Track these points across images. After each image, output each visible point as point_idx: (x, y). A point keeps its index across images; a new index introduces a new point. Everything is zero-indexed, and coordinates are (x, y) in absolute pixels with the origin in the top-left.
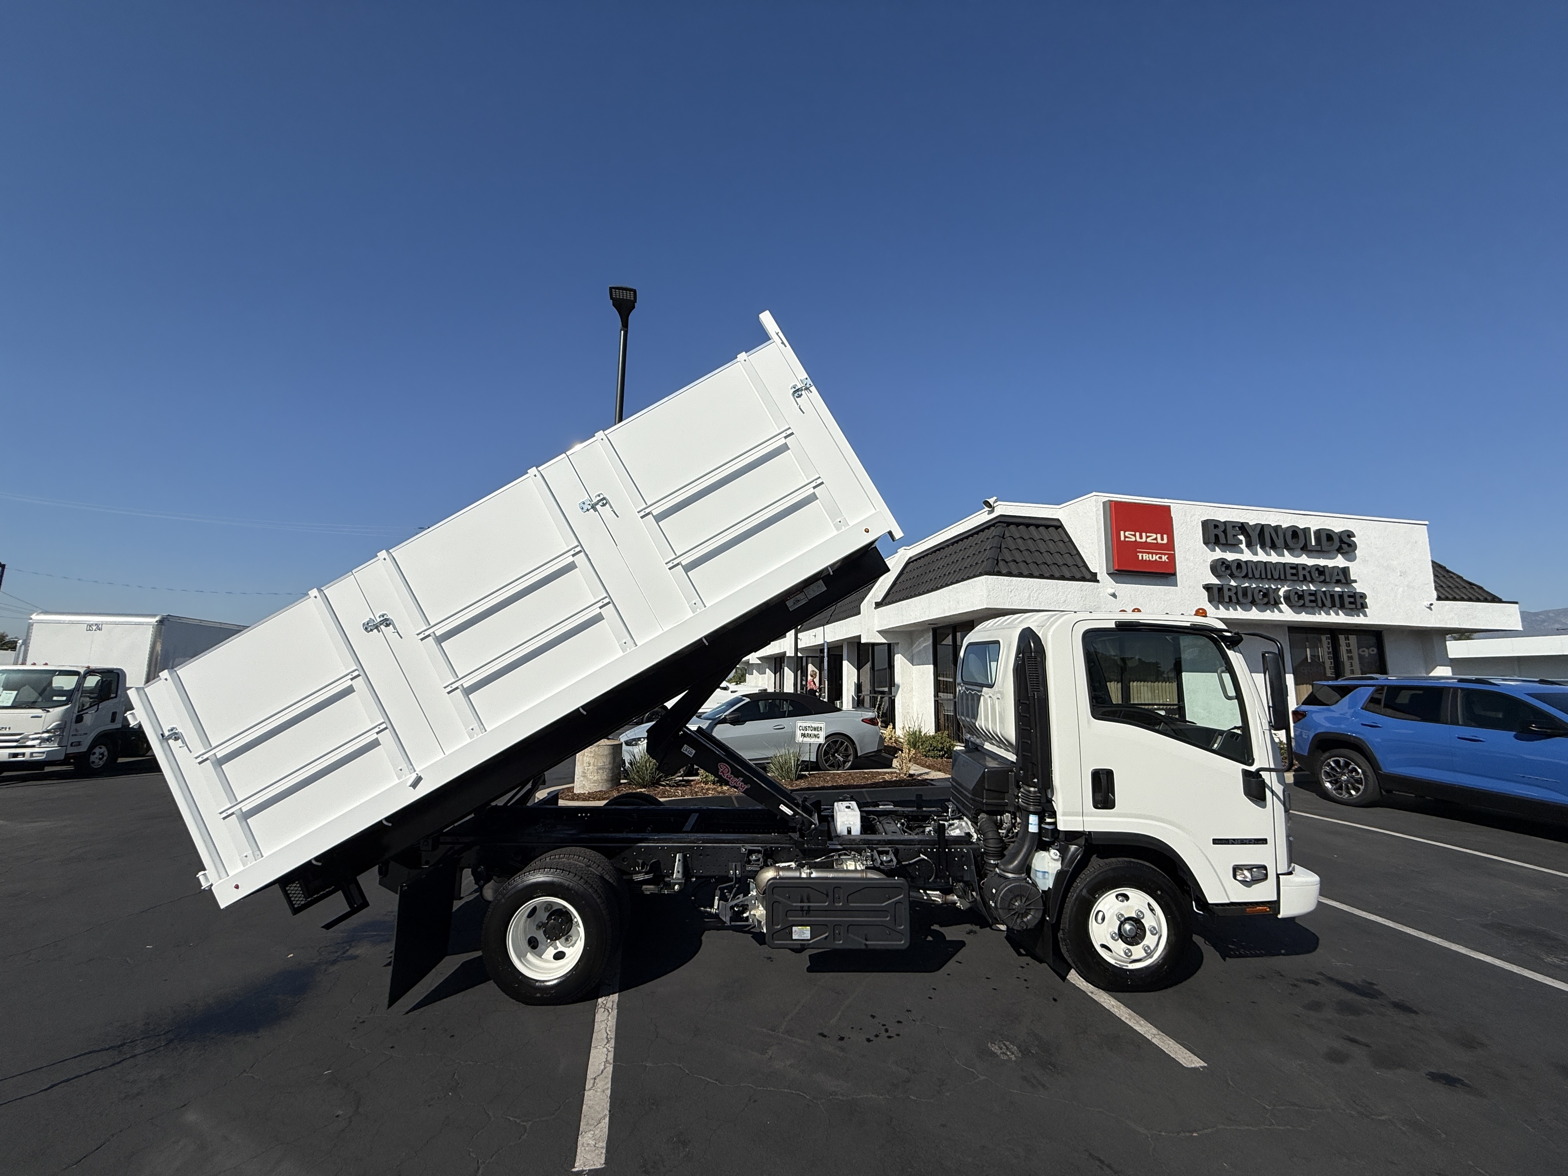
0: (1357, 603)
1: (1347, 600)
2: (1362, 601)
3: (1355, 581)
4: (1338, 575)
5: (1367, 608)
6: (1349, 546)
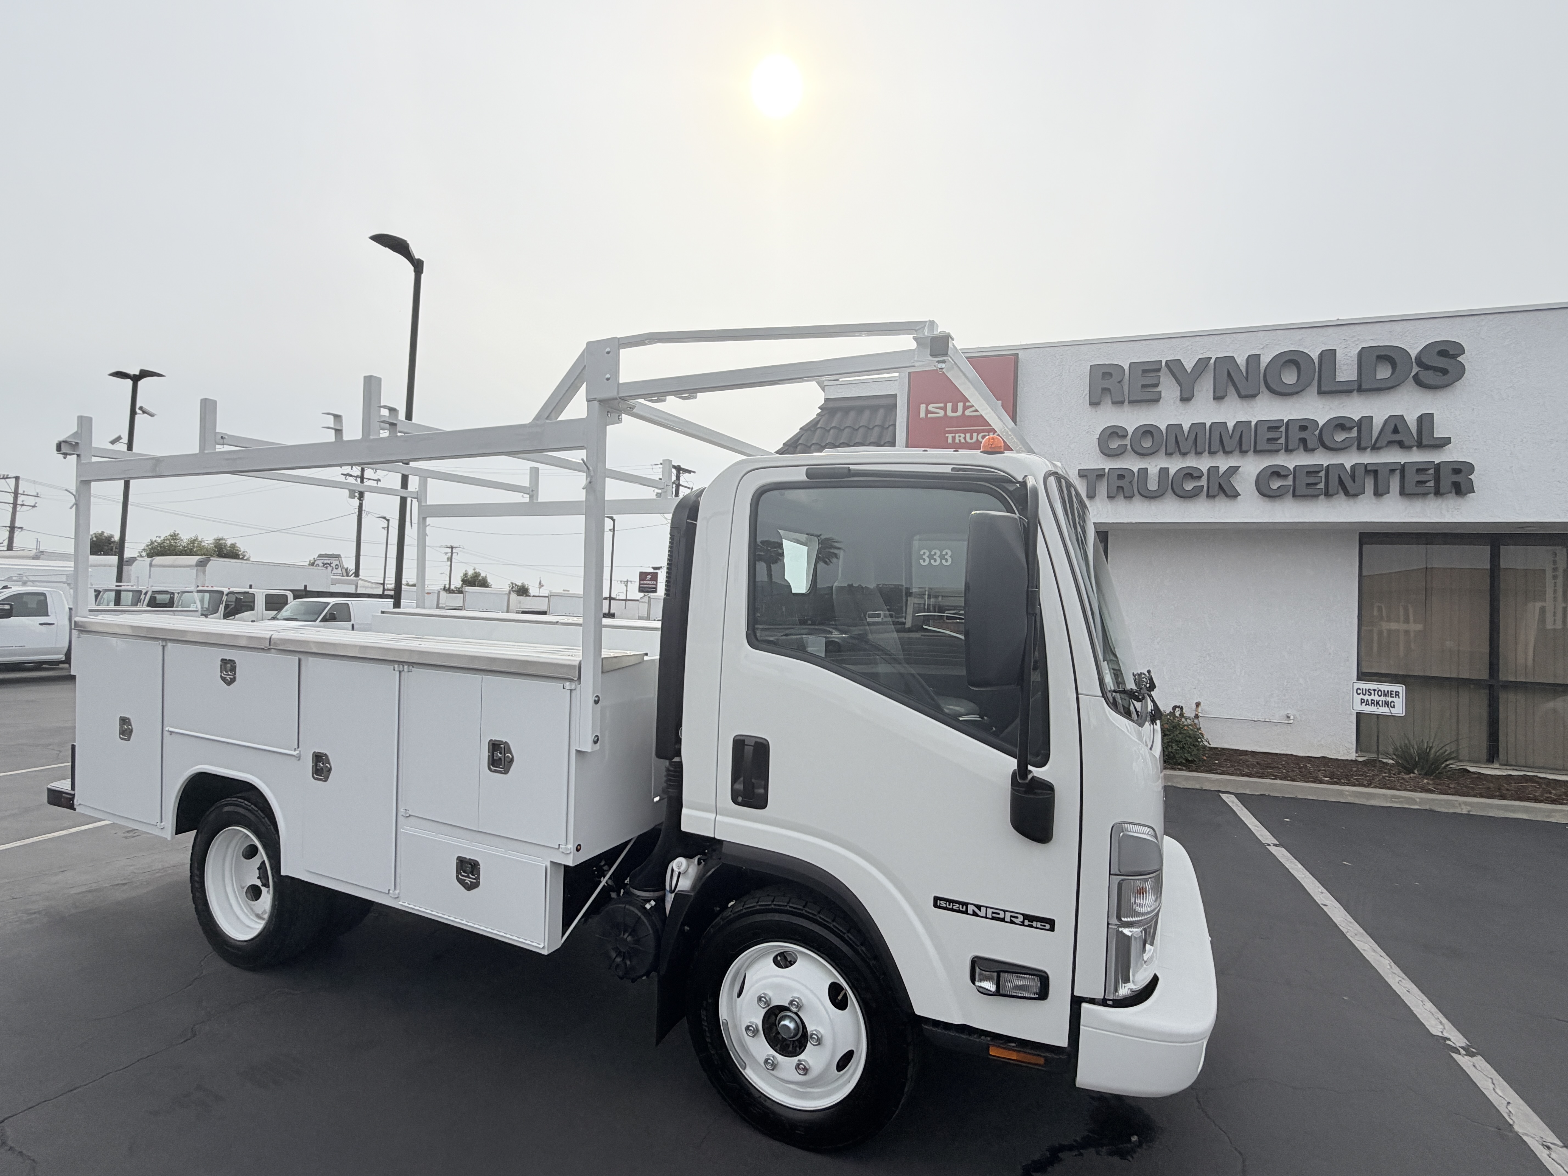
1: (1413, 478)
2: (1457, 478)
3: (1448, 441)
4: (1396, 431)
5: (1474, 492)
6: (1444, 372)
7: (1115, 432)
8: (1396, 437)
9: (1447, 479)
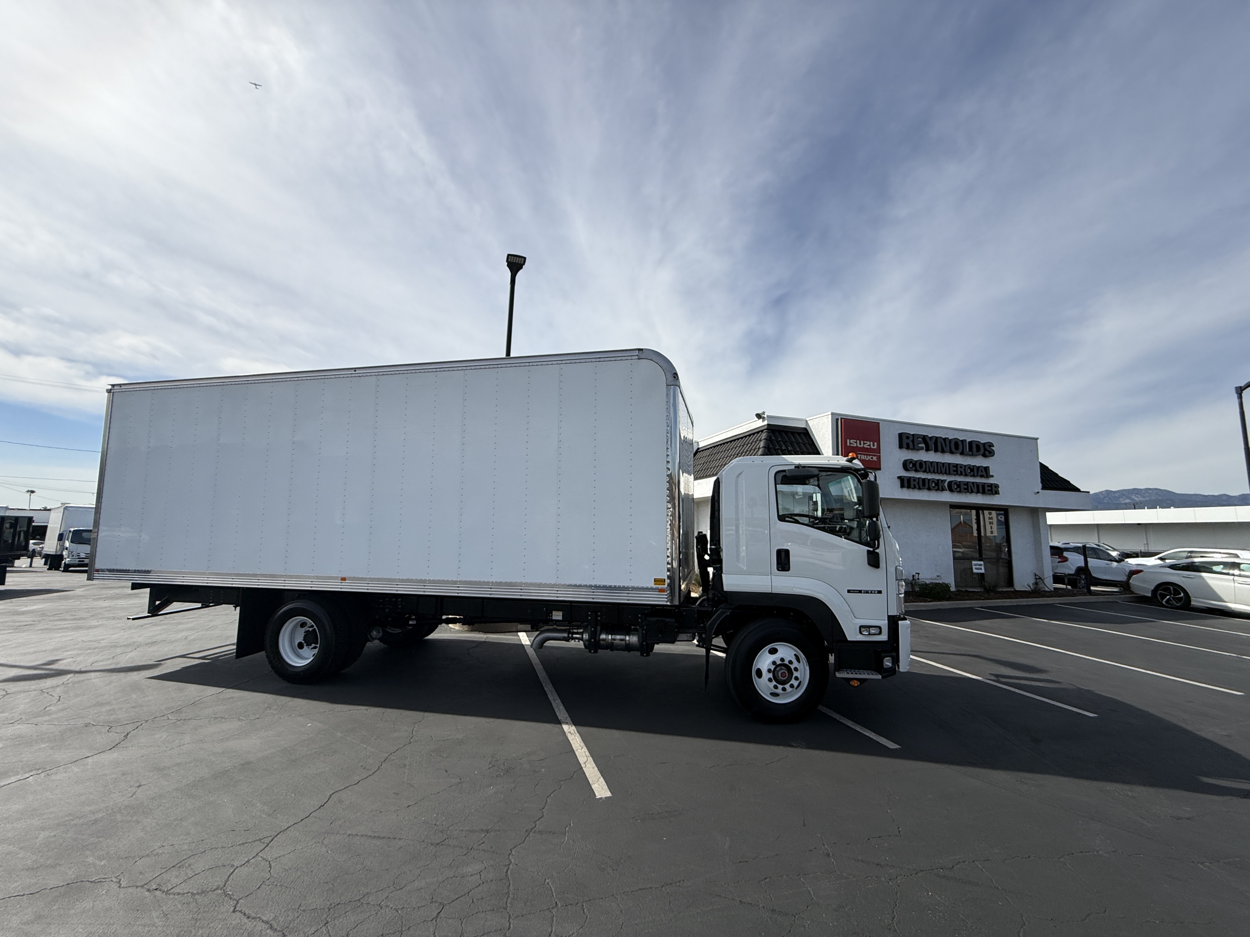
0: (993, 491)
1: (985, 488)
2: (996, 489)
3: (993, 476)
4: (982, 471)
5: (999, 494)
7: (906, 461)
8: (982, 474)
9: (991, 489)
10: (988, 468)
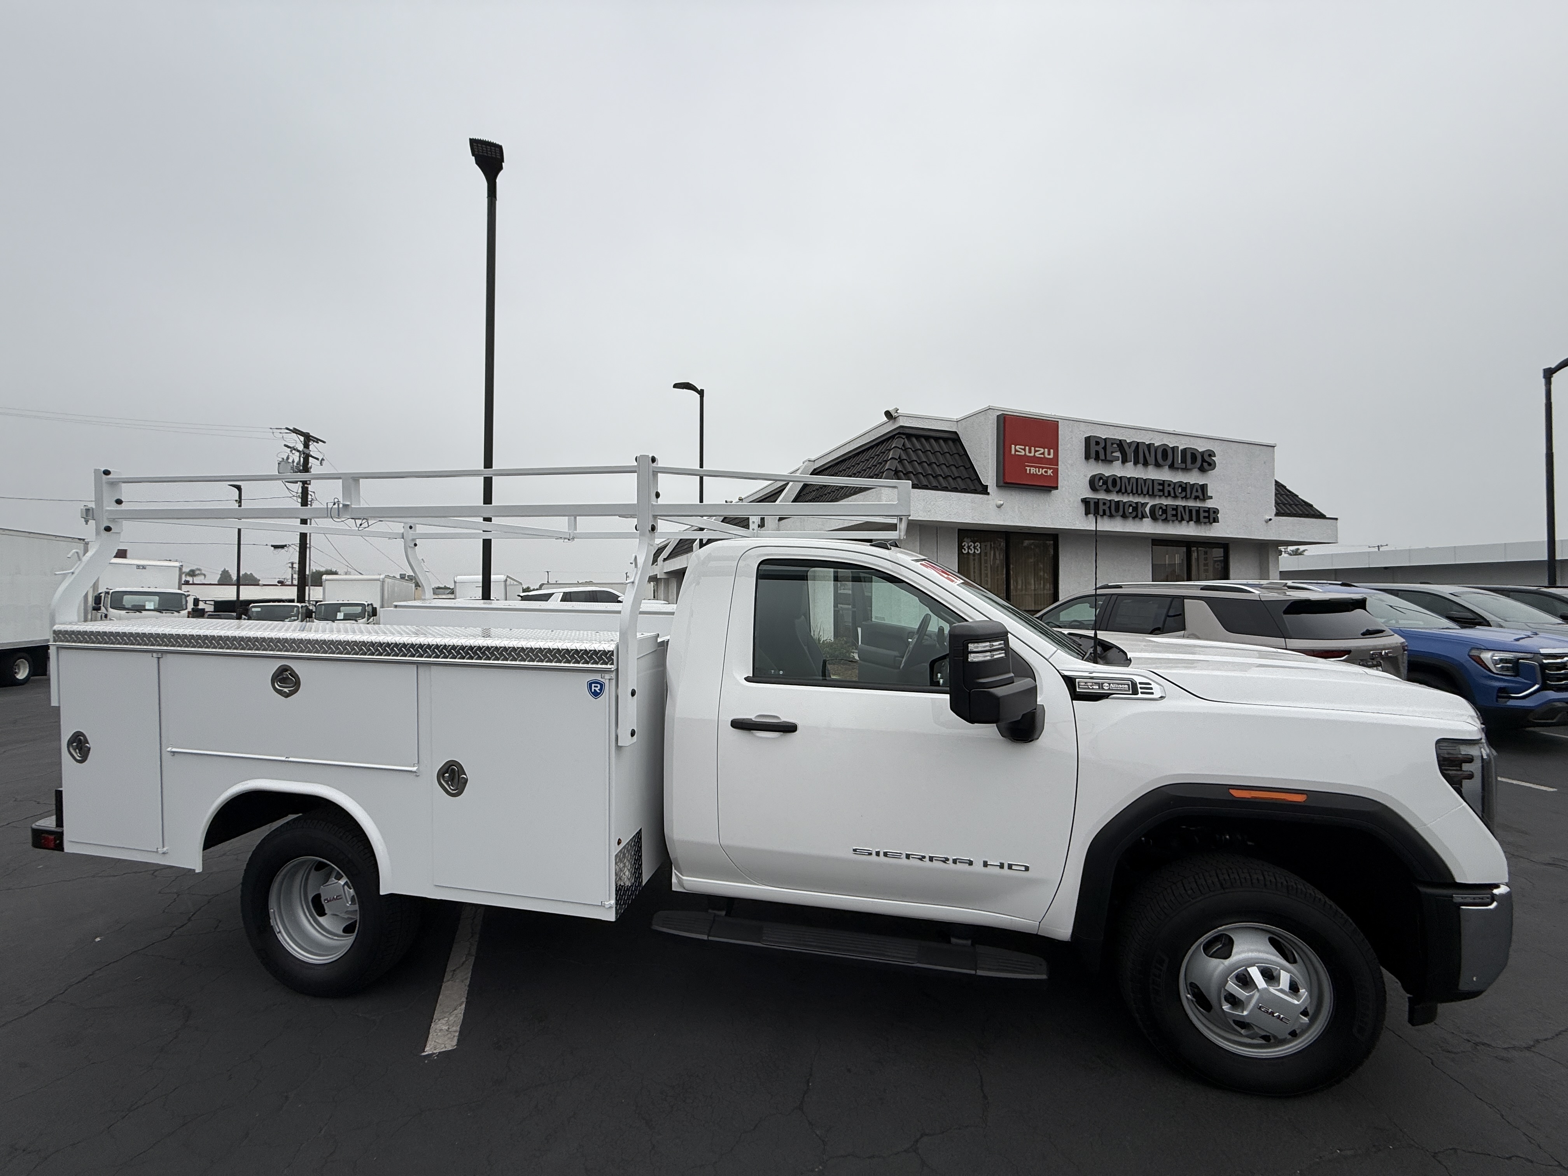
0: (1211, 516)
1: (1202, 514)
2: (1214, 516)
3: (1211, 498)
4: (1197, 491)
5: (1218, 522)
6: (1210, 464)
7: (1101, 477)
8: (1197, 494)
9: (1212, 516)
10: (1205, 486)
